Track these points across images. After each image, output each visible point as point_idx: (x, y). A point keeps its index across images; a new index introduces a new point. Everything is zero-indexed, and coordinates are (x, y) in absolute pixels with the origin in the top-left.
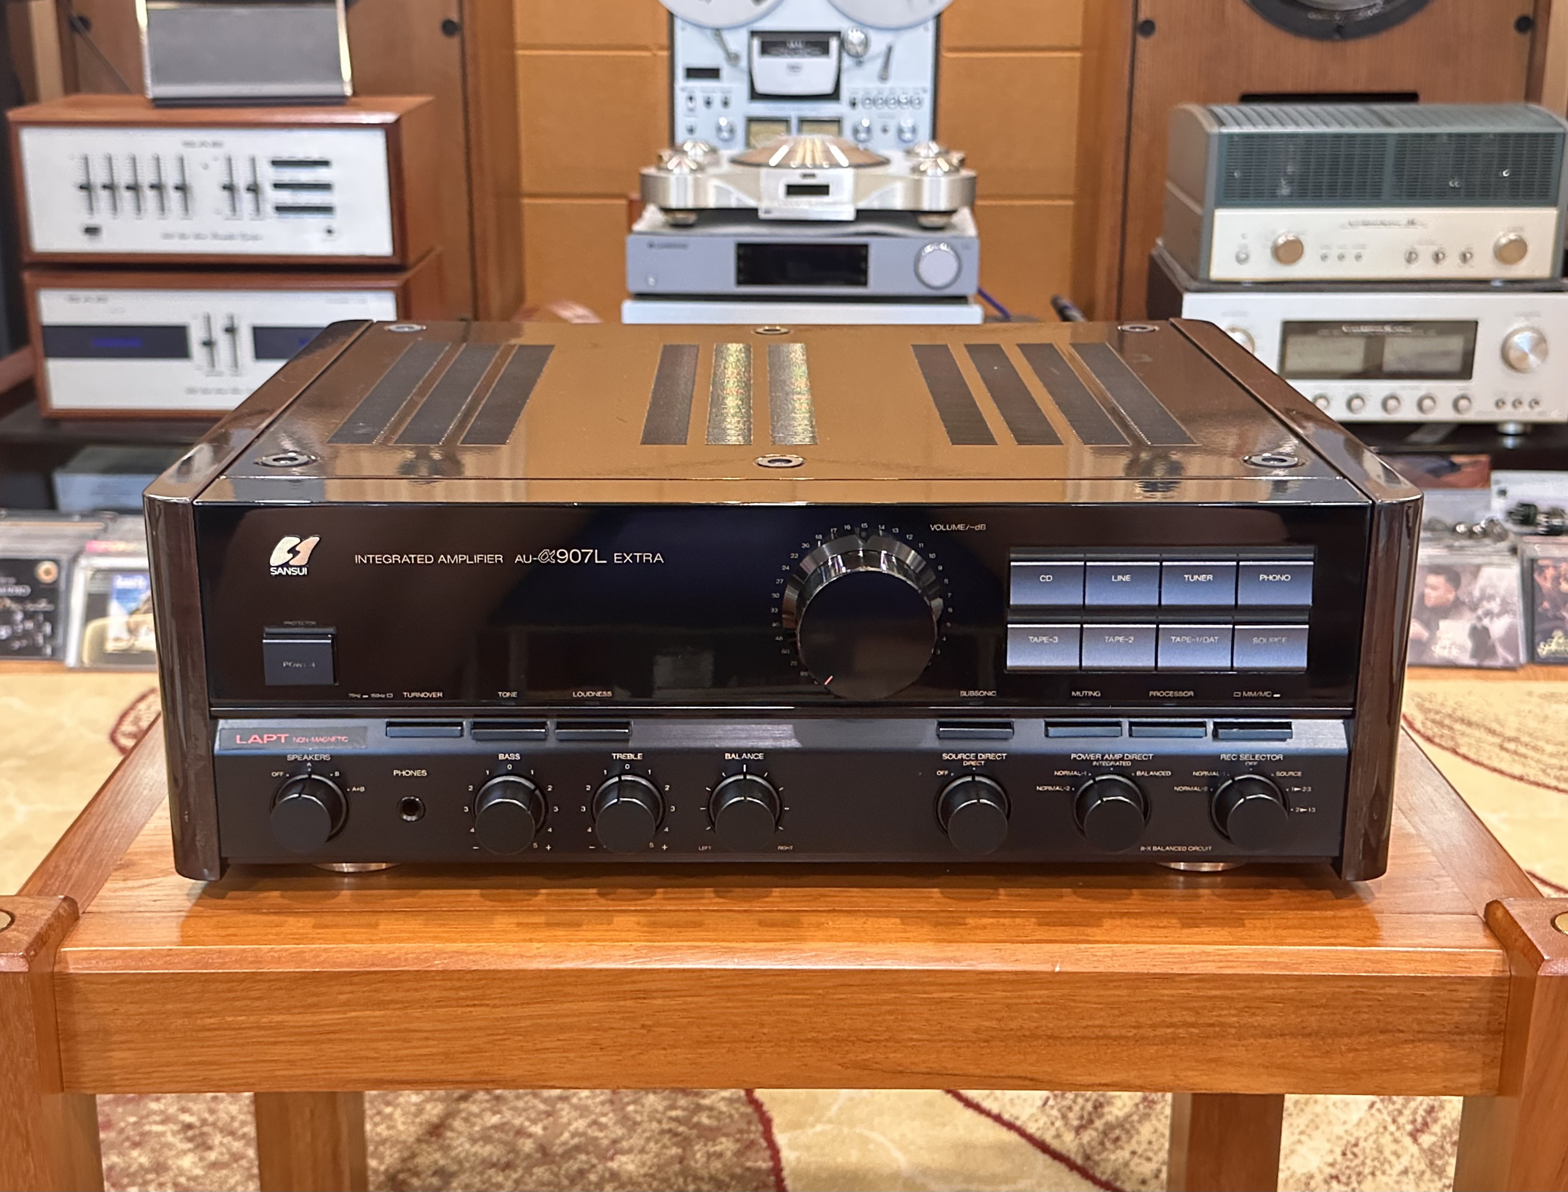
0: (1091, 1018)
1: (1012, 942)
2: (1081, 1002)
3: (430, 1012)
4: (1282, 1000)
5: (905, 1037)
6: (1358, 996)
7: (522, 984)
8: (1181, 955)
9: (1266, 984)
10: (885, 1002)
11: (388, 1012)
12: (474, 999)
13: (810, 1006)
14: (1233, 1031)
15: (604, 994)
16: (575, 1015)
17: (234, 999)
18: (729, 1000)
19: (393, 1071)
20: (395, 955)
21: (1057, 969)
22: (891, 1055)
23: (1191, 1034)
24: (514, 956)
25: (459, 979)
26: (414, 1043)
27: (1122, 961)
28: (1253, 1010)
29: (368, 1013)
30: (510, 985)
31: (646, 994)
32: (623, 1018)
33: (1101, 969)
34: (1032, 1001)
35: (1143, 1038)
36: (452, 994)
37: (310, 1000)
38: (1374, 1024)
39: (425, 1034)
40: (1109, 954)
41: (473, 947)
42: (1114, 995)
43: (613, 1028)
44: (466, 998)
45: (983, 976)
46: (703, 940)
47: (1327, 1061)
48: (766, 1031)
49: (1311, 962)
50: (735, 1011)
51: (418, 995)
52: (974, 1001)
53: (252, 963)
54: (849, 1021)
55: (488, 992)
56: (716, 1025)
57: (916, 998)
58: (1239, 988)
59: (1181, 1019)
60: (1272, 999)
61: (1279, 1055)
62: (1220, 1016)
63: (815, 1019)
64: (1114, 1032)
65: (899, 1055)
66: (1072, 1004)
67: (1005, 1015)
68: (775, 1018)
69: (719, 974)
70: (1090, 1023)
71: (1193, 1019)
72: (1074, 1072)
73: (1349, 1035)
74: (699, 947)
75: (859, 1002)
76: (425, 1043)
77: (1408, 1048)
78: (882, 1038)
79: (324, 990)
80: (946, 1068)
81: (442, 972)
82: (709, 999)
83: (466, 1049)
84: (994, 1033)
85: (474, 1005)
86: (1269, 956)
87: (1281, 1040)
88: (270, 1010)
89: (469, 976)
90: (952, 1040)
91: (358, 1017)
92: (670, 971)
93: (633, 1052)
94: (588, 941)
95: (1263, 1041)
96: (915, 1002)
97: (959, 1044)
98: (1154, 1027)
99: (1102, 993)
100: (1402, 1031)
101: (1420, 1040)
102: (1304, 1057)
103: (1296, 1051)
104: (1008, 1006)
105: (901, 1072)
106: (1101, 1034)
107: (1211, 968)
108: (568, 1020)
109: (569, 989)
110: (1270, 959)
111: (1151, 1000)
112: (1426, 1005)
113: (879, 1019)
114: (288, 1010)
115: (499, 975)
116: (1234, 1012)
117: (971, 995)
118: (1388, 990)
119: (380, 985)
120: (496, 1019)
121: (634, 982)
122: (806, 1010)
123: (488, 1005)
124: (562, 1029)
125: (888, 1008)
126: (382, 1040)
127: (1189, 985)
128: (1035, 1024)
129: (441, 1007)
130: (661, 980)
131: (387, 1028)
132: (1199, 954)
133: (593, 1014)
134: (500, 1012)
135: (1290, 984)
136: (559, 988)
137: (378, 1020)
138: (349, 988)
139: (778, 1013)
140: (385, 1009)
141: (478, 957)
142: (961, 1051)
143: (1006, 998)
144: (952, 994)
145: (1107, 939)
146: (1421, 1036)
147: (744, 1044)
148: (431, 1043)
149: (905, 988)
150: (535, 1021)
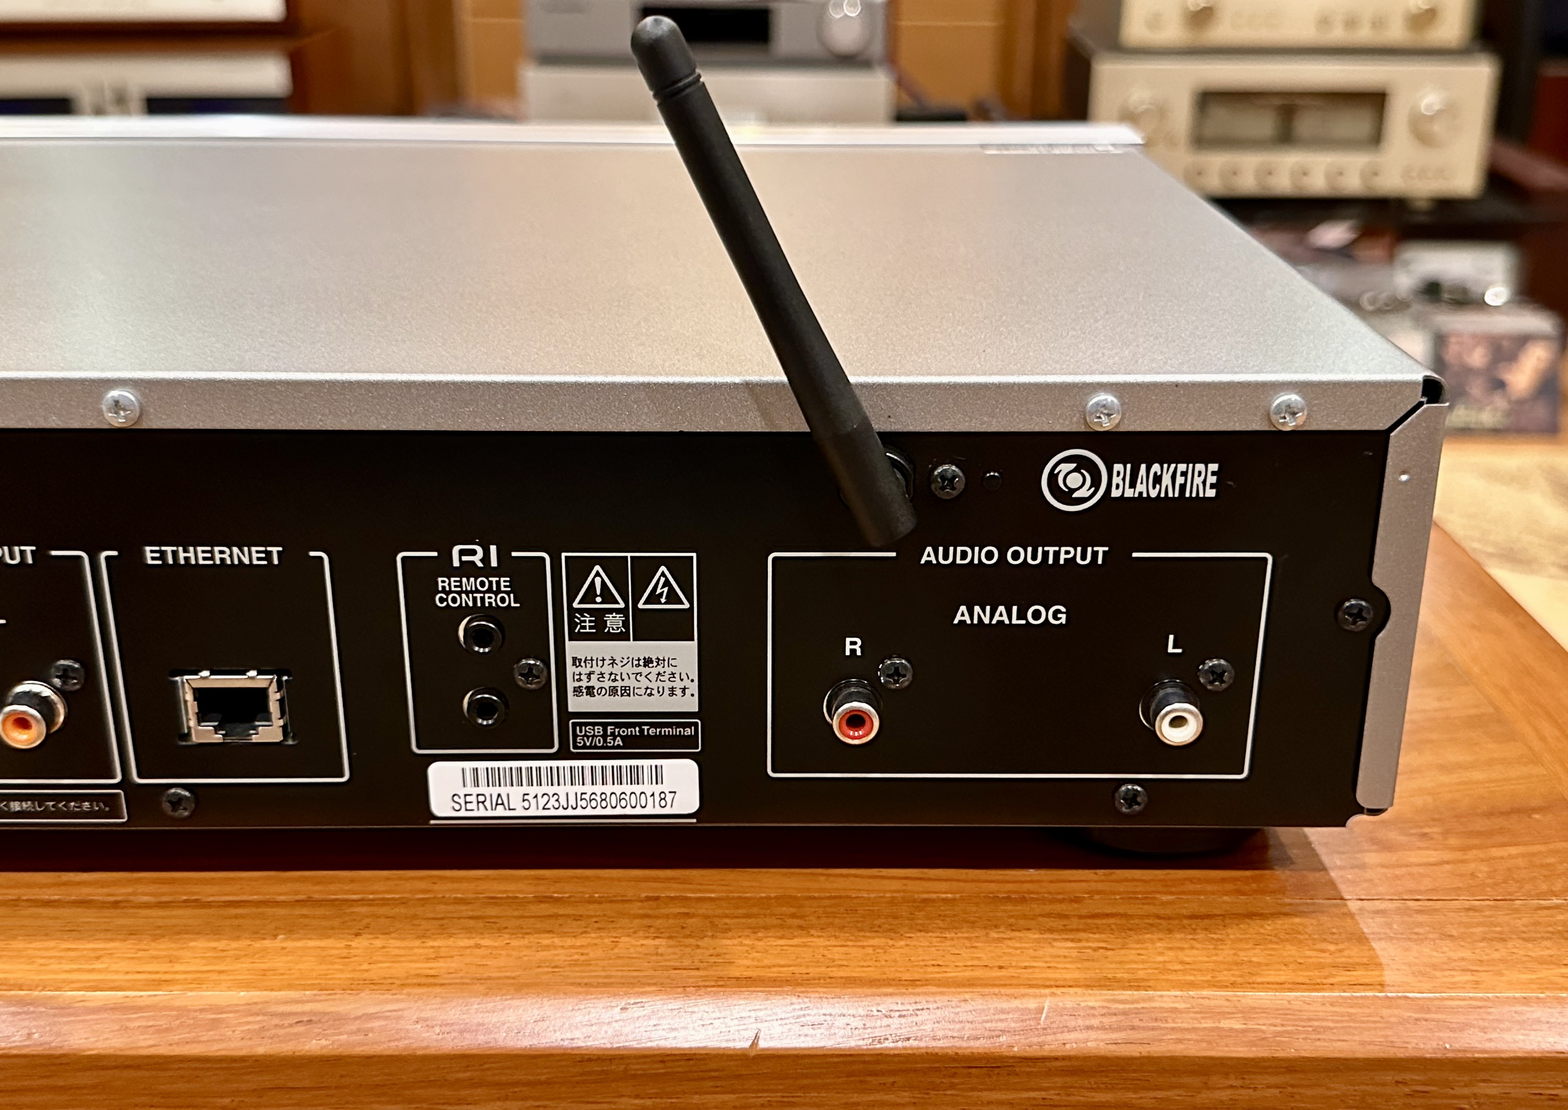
107: (1096, 1044)
110: (1225, 1024)
127: (1046, 1081)
135: (1270, 1079)
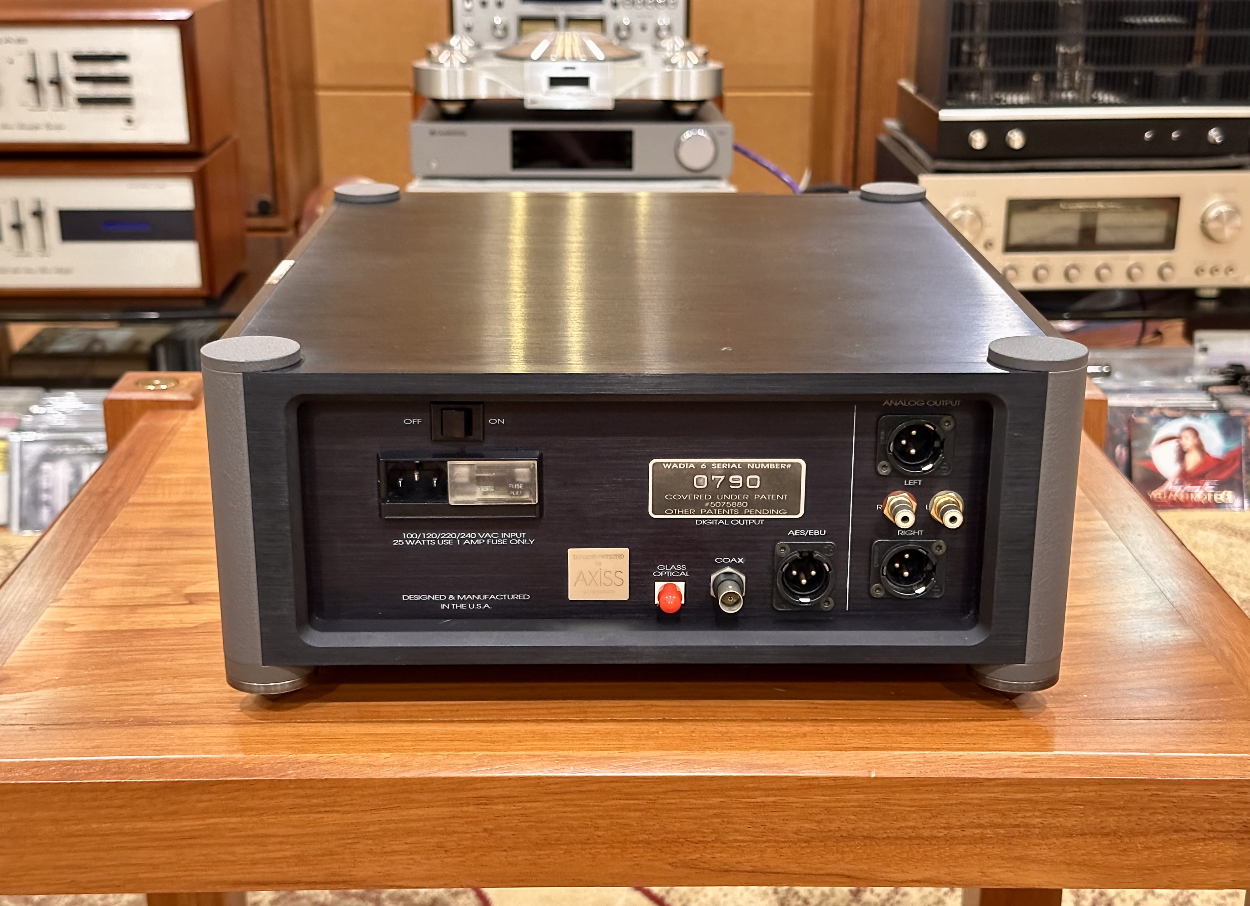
0: (905, 819)
1: (831, 750)
2: (894, 805)
3: (284, 818)
4: (1084, 802)
5: (731, 838)
6: (1153, 798)
7: (371, 791)
8: (989, 761)
9: (1067, 788)
10: (711, 807)
11: (246, 819)
12: (325, 806)
13: (641, 810)
14: (1037, 831)
15: (448, 800)
16: (420, 820)
17: (99, 807)
18: (566, 806)
19: (248, 873)
20: (251, 766)
21: (873, 775)
22: (718, 855)
23: (998, 834)
24: (363, 765)
25: (311, 788)
26: (270, 847)
27: (933, 767)
28: (1056, 812)
29: (226, 819)
30: (360, 792)
31: (489, 800)
32: (466, 823)
33: (914, 774)
34: (849, 804)
35: (953, 838)
36: (305, 802)
37: (172, 808)
38: (1168, 824)
39: (280, 839)
40: (921, 760)
41: (326, 757)
42: (926, 799)
43: (458, 833)
44: (318, 805)
45: (803, 782)
46: (541, 749)
47: (1124, 858)
48: (600, 833)
49: (1110, 767)
50: (571, 815)
51: (273, 802)
52: (795, 805)
53: (115, 773)
54: (678, 825)
55: (339, 799)
56: (554, 828)
57: (741, 803)
58: (1043, 792)
59: (986, 820)
60: (1073, 802)
61: (1079, 852)
62: (1025, 817)
63: (646, 823)
64: (926, 833)
65: (724, 855)
66: (887, 807)
67: (823, 817)
68: (608, 821)
69: (555, 780)
70: (903, 825)
71: (1000, 821)
72: (888, 870)
73: (1145, 836)
74: (539, 756)
75: (687, 806)
76: (278, 847)
77: (1199, 846)
78: (710, 840)
79: (183, 798)
80: (768, 867)
81: (296, 780)
82: (547, 805)
83: (319, 852)
84: (814, 835)
85: (326, 812)
86: (1069, 761)
87: (1081, 840)
88: (134, 817)
89: (320, 785)
90: (775, 841)
91: (217, 824)
92: (510, 779)
93: (475, 854)
94: (433, 750)
95: (1064, 840)
96: (741, 806)
97: (781, 845)
98: (962, 828)
99: (915, 796)
100: (1194, 830)
101: (1211, 839)
102: (1103, 854)
103: (1095, 850)
104: (827, 809)
105: (727, 871)
106: (914, 834)
107: (1017, 773)
108: (414, 825)
109: (414, 796)
110: (1071, 765)
111: (961, 804)
112: (1217, 806)
113: (706, 821)
114: (150, 817)
115: (349, 783)
116: (1037, 814)
117: (791, 799)
118: (1182, 793)
119: (237, 793)
120: (348, 825)
121: (476, 789)
122: (638, 814)
123: (339, 811)
124: (409, 833)
125: (715, 811)
126: (238, 845)
127: (996, 790)
128: (851, 826)
129: (295, 813)
130: (502, 787)
131: (242, 833)
132: (1006, 760)
133: (438, 819)
134: (350, 818)
135: (1091, 788)
136: (407, 795)
137: (235, 826)
138: (206, 797)
139: (612, 817)
140: (241, 816)
141: (329, 767)
142: (784, 851)
143: (825, 801)
144: (774, 799)
145: (919, 746)
146: (1211, 835)
147: (579, 846)
148: (284, 847)
149: (732, 793)
150: (383, 826)
